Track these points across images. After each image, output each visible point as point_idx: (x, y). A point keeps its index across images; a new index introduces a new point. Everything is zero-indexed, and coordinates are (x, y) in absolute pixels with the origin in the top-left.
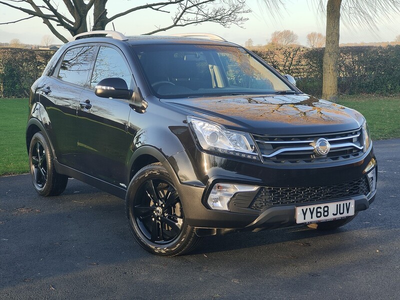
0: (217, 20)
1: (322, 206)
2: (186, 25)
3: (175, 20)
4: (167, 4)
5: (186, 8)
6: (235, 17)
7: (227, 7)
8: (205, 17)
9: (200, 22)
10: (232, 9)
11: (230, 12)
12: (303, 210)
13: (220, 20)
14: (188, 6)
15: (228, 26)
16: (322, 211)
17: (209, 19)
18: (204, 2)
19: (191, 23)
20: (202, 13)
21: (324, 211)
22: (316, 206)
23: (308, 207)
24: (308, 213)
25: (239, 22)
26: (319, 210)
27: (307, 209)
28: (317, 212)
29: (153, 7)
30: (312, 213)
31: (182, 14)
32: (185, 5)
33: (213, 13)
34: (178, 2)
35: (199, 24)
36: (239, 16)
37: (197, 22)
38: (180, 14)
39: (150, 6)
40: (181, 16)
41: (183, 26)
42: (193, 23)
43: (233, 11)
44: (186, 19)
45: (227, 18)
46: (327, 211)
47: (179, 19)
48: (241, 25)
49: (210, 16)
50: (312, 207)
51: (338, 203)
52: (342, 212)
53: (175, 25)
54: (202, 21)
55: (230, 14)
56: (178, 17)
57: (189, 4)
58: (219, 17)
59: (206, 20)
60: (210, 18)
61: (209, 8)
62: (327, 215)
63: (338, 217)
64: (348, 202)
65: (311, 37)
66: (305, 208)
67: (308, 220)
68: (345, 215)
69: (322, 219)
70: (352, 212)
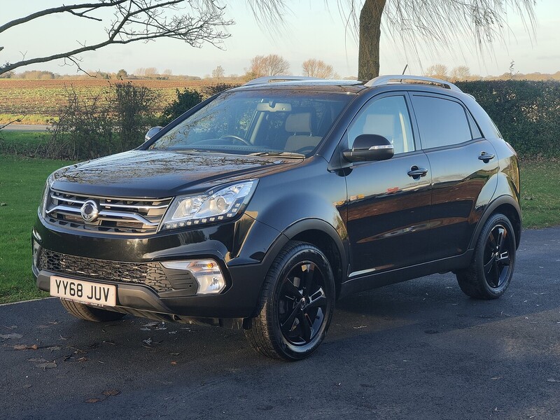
0: (180, 34)
1: (76, 282)
2: (129, 41)
3: (111, 33)
4: (97, 6)
5: (130, 14)
6: (209, 31)
7: (196, 15)
8: (161, 30)
9: (153, 37)
10: (204, 18)
11: (201, 23)
12: (56, 281)
13: (185, 35)
14: (132, 11)
15: (198, 45)
16: (75, 288)
17: (167, 33)
18: (158, 6)
19: (138, 39)
20: (156, 24)
21: (78, 290)
22: (70, 281)
23: (62, 279)
24: (62, 286)
25: (216, 40)
26: (72, 286)
27: (60, 281)
28: (71, 289)
29: (74, 10)
30: (65, 288)
31: (123, 23)
32: (128, 9)
33: (173, 24)
34: (115, 4)
35: (150, 41)
36: (216, 30)
37: (147, 38)
38: (118, 24)
39: (68, 9)
40: (120, 27)
41: (124, 43)
42: (141, 38)
43: (206, 22)
44: (130, 32)
45: (196, 33)
46: (81, 291)
47: (117, 31)
48: (218, 45)
49: (169, 28)
50: (66, 280)
51: (94, 285)
52: (98, 297)
53: (111, 41)
54: (156, 37)
55: (201, 26)
56: (116, 28)
57: (134, 8)
58: (183, 31)
59: (163, 35)
60: (170, 31)
61: (167, 16)
62: (81, 296)
63: (94, 302)
64: (106, 287)
65: (309, 66)
66: (59, 279)
67: (61, 294)
68: (102, 302)
69: (76, 298)
70: (111, 302)
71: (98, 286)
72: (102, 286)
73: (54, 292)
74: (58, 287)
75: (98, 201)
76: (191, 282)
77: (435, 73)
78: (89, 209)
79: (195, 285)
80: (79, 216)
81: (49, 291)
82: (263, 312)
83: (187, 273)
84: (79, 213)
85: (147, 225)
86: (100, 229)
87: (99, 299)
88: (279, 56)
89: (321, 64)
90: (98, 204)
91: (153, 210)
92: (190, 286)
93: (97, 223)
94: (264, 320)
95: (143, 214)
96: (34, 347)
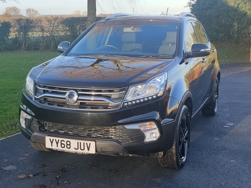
1: (66, 140)
12: (50, 139)
16: (65, 143)
21: (67, 145)
22: (60, 139)
23: (54, 138)
24: (54, 143)
26: (63, 142)
27: (53, 139)
28: (61, 144)
30: (57, 143)
46: (70, 145)
50: (57, 139)
51: (79, 141)
52: (82, 148)
62: (70, 148)
63: (79, 151)
64: (88, 142)
65: (28, 11)
66: (52, 138)
67: (54, 147)
68: (86, 151)
69: (66, 149)
70: (92, 151)
71: (82, 142)
72: (85, 142)
73: (48, 145)
74: (52, 143)
75: (76, 91)
76: (141, 135)
77: (76, 13)
78: (71, 96)
79: (143, 137)
80: (65, 100)
81: (44, 145)
82: (174, 147)
83: (139, 131)
84: (65, 99)
85: (112, 104)
86: (80, 108)
87: (84, 150)
88: (17, 7)
89: (33, 10)
90: (77, 92)
91: (114, 95)
92: (141, 138)
93: (76, 104)
94: (174, 151)
95: (108, 97)
96: (31, 176)
